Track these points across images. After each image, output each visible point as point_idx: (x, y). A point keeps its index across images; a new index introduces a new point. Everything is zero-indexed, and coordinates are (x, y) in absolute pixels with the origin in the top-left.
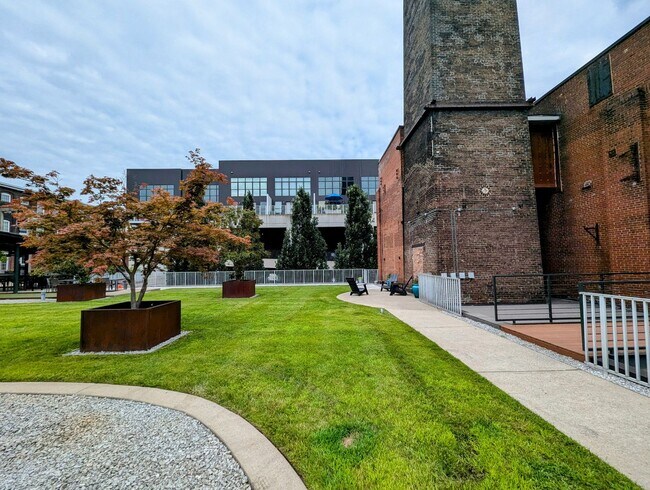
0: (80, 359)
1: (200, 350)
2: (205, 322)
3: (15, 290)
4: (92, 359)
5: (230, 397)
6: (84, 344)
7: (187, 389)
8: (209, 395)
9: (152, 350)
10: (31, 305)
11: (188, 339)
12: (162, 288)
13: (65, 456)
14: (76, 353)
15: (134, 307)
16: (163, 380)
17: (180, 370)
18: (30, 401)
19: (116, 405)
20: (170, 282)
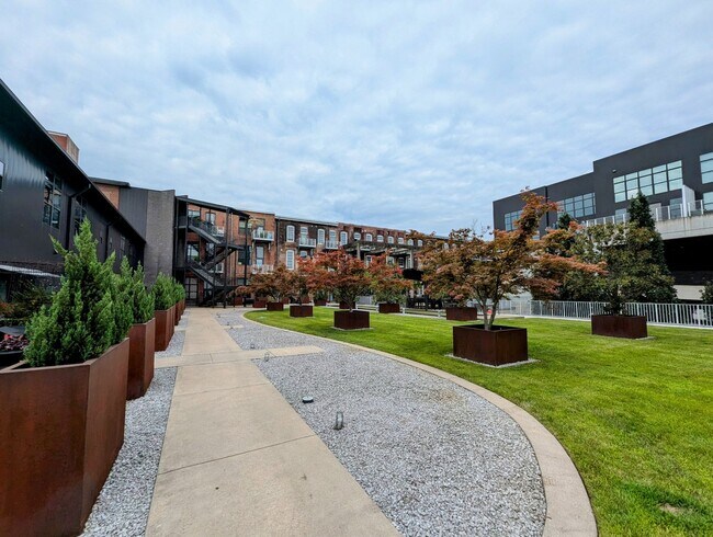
0: (453, 360)
1: (538, 377)
2: (556, 356)
3: (426, 308)
4: (459, 361)
5: (551, 420)
6: (456, 352)
7: (517, 401)
8: (533, 412)
9: (500, 367)
10: (434, 320)
11: (533, 366)
12: (526, 317)
13: (438, 406)
14: (451, 356)
15: (486, 329)
16: (500, 389)
17: (516, 387)
18: (427, 375)
19: (468, 393)
20: (536, 311)
